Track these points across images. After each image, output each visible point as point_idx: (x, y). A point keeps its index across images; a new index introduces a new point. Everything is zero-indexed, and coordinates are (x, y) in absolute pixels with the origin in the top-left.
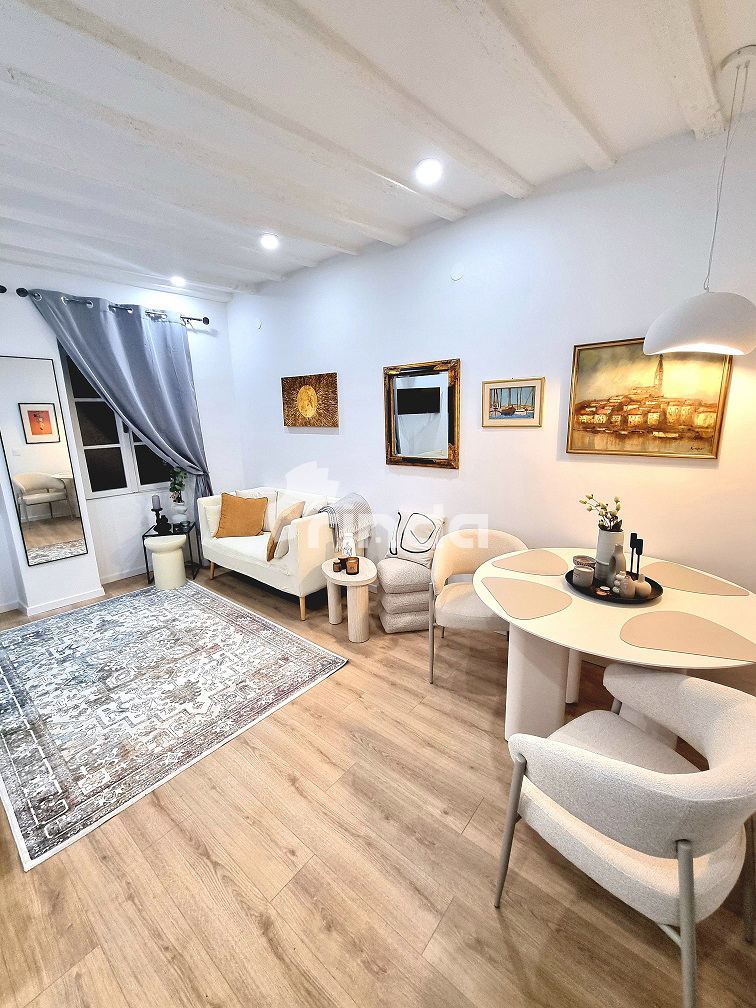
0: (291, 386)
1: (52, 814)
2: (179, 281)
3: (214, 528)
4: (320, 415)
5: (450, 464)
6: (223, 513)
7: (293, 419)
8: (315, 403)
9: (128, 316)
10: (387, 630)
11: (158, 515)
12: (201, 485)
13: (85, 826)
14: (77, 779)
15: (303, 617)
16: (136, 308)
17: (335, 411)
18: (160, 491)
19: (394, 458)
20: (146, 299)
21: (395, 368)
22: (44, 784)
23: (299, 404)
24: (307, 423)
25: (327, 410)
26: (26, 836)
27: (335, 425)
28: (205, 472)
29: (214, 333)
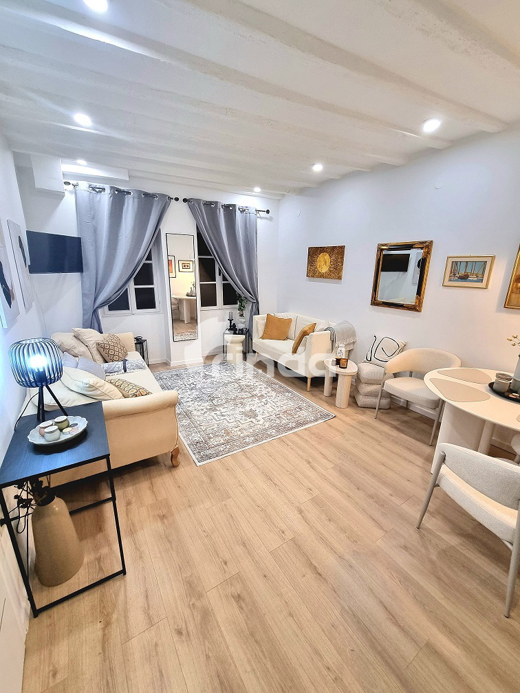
0: (314, 252)
1: (202, 449)
2: (257, 190)
3: (261, 334)
4: (330, 271)
5: (415, 308)
6: (267, 326)
7: (313, 273)
8: (328, 264)
9: (230, 210)
10: (359, 404)
11: (231, 323)
12: (254, 307)
13: (217, 456)
14: (210, 438)
15: (308, 390)
16: (234, 206)
17: (341, 270)
18: (233, 309)
19: (375, 302)
20: (240, 201)
21: (386, 245)
22: (197, 437)
23: (318, 264)
24: (322, 276)
25: (336, 269)
26: (194, 454)
27: (340, 278)
28: (257, 300)
29: (271, 219)
